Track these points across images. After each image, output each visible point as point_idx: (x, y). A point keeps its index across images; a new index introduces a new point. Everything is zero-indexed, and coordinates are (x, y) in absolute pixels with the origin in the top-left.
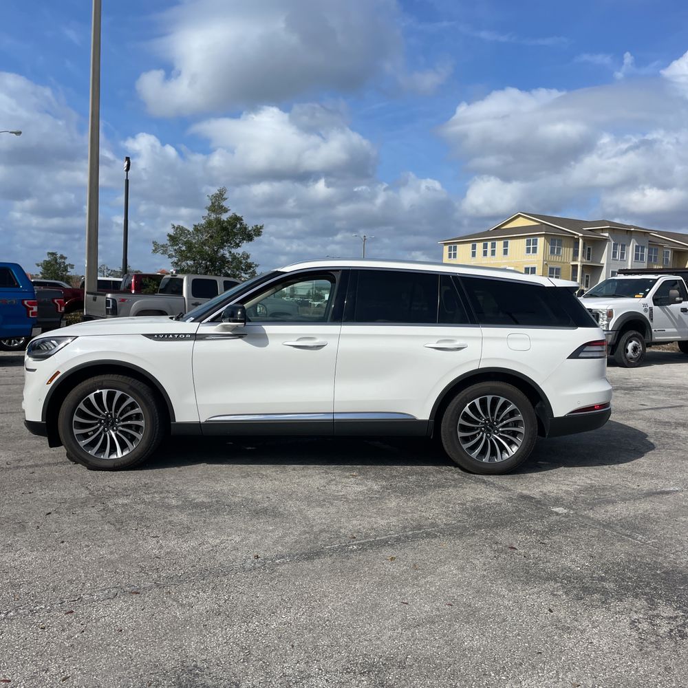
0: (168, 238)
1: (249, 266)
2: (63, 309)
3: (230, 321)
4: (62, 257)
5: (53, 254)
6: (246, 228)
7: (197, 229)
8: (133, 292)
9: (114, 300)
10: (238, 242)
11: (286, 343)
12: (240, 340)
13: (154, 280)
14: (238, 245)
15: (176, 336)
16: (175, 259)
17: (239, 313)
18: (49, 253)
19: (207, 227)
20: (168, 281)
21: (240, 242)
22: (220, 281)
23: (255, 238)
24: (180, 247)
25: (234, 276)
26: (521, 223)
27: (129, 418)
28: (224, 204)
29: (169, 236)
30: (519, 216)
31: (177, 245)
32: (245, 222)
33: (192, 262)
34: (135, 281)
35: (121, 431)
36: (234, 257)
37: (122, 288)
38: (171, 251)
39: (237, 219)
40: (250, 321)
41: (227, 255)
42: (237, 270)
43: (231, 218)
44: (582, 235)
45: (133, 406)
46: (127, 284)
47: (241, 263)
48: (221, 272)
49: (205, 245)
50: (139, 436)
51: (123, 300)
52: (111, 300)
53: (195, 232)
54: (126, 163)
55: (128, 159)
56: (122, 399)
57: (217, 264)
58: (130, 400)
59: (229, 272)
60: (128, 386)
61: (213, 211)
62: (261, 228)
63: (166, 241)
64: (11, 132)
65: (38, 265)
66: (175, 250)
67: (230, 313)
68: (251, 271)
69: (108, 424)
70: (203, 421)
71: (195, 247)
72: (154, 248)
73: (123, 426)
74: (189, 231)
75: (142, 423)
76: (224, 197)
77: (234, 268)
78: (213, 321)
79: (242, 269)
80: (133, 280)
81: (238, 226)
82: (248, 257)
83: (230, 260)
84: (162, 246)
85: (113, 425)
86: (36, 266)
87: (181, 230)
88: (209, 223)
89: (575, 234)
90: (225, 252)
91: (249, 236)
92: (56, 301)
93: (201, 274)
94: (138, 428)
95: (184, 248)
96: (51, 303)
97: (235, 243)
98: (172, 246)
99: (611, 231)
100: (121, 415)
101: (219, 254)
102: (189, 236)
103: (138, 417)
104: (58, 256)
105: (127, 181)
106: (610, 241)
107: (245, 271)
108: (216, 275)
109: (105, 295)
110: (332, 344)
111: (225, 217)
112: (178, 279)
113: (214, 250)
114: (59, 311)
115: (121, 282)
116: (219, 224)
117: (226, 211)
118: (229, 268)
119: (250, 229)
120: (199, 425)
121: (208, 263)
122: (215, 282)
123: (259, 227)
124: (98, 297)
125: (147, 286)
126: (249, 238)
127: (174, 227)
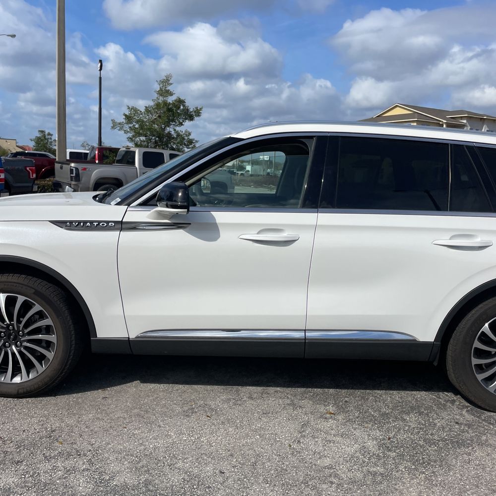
0: (124, 117)
1: (191, 142)
2: (34, 176)
3: (167, 206)
4: (49, 134)
5: (42, 132)
6: (188, 110)
7: (147, 110)
8: (97, 162)
9: (77, 169)
10: (181, 121)
11: (241, 237)
12: (181, 231)
13: (113, 152)
14: (181, 124)
15: (95, 224)
16: (130, 135)
17: (180, 194)
18: (40, 131)
19: (156, 108)
20: (124, 153)
21: (183, 121)
22: (166, 153)
23: (196, 118)
24: (134, 126)
25: (179, 150)
26: (398, 111)
27: (38, 331)
28: (169, 88)
29: (126, 115)
30: (397, 106)
31: (131, 123)
32: (187, 104)
33: (144, 138)
34: (98, 153)
35: (26, 348)
36: (178, 135)
37: (89, 158)
38: (127, 127)
39: (180, 102)
40: (195, 205)
41: (173, 133)
42: (181, 145)
43: (175, 101)
44: (446, 121)
45: (41, 315)
46: (92, 155)
47: (184, 139)
48: (167, 146)
49: (154, 123)
50: (50, 355)
51: (85, 169)
52: (74, 169)
53: (146, 112)
54: (99, 65)
55: (101, 61)
56: (26, 306)
57: (164, 140)
58: (37, 308)
59: (174, 147)
60: (34, 291)
61: (161, 95)
62: (201, 109)
63: (122, 119)
64: (8, 36)
65: (31, 140)
66: (130, 127)
67: (168, 193)
68: (192, 146)
69: (9, 338)
70: (132, 336)
71: (146, 125)
72: (112, 125)
73: (29, 341)
74: (141, 111)
75: (52, 338)
76: (170, 82)
77: (178, 143)
78: (145, 204)
79: (185, 144)
80: (97, 152)
81: (182, 107)
82: (190, 134)
83: (175, 136)
84: (120, 124)
85: (16, 339)
86: (30, 141)
87: (135, 110)
88: (158, 105)
89: (440, 121)
90: (170, 129)
91: (189, 116)
92: (28, 169)
93: (151, 147)
94: (48, 345)
95: (137, 126)
96: (24, 170)
97: (179, 122)
98: (127, 123)
99: (469, 118)
100: (26, 325)
101: (166, 132)
102: (141, 116)
103: (48, 330)
104: (46, 133)
105: (100, 78)
106: (467, 126)
107: (187, 146)
108: (163, 149)
109: (69, 164)
110: (305, 239)
111: (171, 99)
112: (131, 151)
113: (161, 127)
114: (31, 177)
115: (87, 154)
116: (166, 105)
117: (171, 94)
118: (174, 143)
119: (191, 110)
120: (128, 342)
121: (157, 139)
122: (162, 155)
123: (199, 109)
124: (63, 165)
125: (107, 157)
126: (191, 118)
127: (129, 108)
